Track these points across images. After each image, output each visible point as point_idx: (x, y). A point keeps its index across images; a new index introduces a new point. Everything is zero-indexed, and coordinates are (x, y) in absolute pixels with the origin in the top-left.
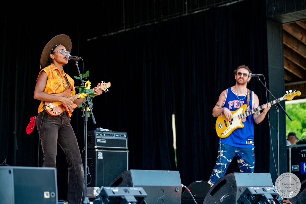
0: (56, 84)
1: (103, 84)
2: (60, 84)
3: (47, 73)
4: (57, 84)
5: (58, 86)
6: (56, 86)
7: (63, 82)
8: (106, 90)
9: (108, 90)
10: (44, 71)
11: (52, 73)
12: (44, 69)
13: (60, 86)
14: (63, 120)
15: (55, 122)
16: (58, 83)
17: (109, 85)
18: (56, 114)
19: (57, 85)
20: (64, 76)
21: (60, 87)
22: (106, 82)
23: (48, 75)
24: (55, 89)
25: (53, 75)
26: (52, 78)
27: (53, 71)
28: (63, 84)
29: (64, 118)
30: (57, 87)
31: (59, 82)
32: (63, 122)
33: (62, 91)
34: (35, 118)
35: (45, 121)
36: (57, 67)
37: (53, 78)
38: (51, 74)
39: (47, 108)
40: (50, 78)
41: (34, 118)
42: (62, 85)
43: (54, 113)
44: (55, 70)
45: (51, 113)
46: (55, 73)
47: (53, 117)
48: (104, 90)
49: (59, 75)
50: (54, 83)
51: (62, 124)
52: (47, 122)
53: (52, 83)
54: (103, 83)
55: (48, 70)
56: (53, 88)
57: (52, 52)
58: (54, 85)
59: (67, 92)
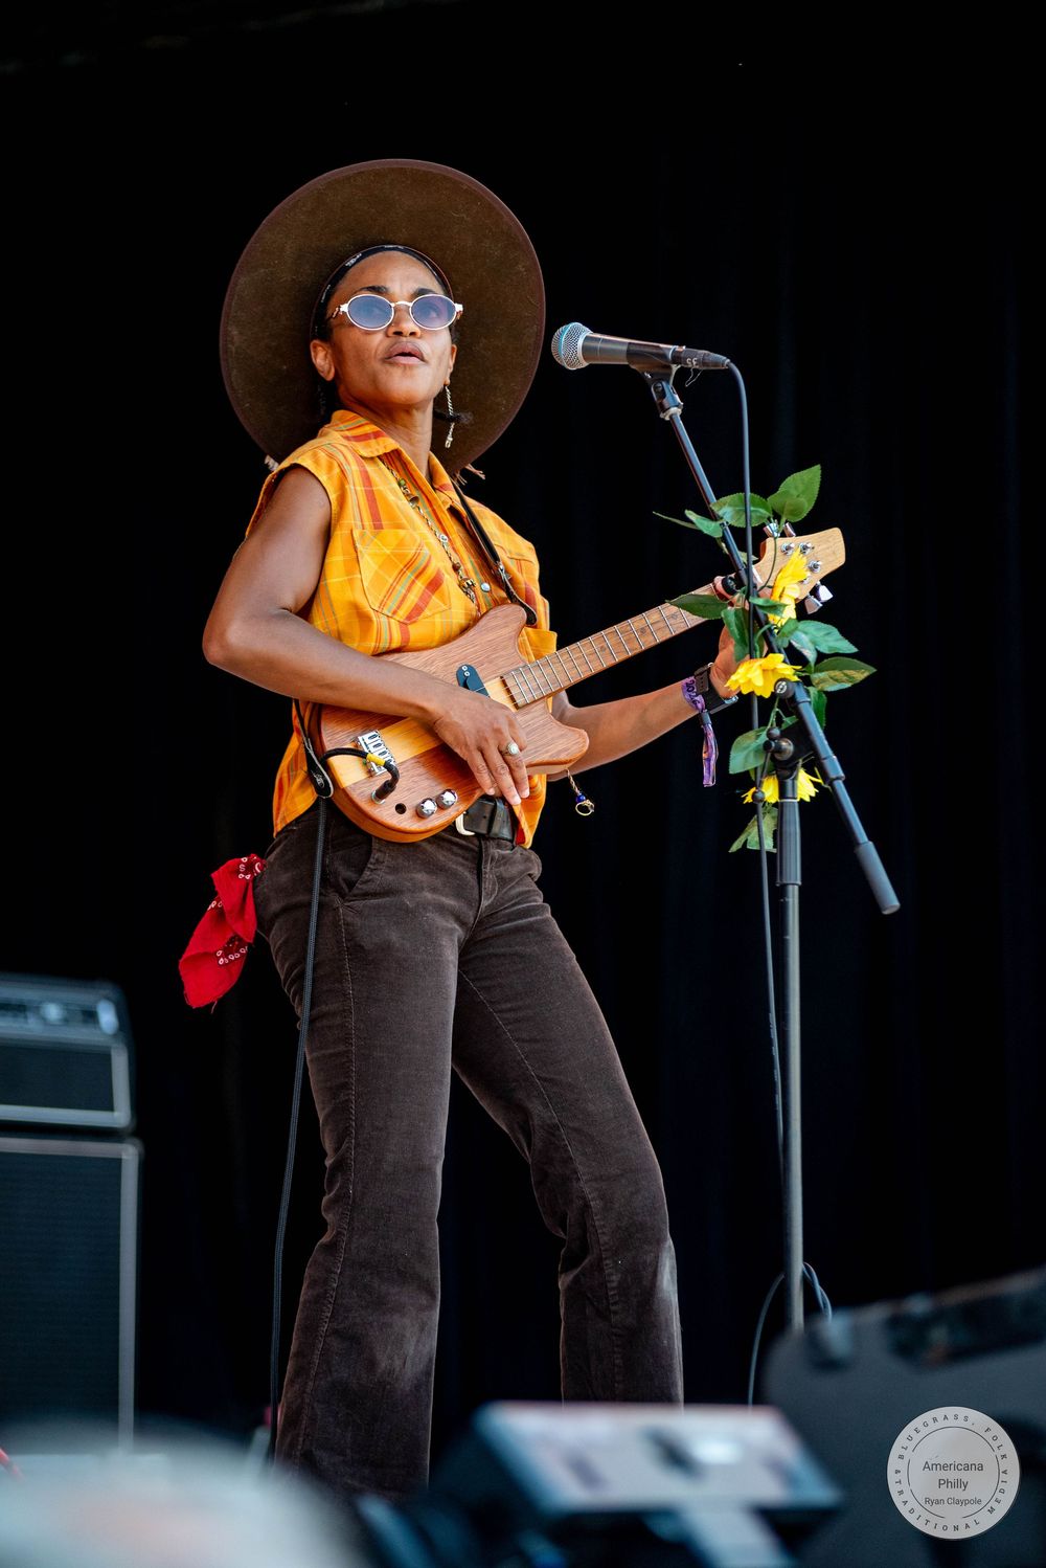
0: (402, 573)
1: (783, 542)
2: (430, 573)
3: (323, 478)
4: (411, 566)
5: (420, 586)
6: (401, 589)
7: (456, 559)
8: (814, 592)
9: (825, 594)
10: (296, 467)
11: (367, 480)
12: (303, 456)
13: (435, 584)
14: (487, 868)
15: (434, 890)
16: (420, 563)
17: (830, 548)
18: (420, 814)
19: (410, 576)
20: (453, 511)
21: (435, 599)
22: (805, 527)
23: (333, 497)
24: (402, 613)
25: (371, 497)
26: (368, 523)
27: (370, 468)
28: (456, 568)
29: (496, 852)
30: (413, 598)
31: (425, 551)
32: (487, 885)
33: (456, 629)
34: (249, 868)
35: (351, 884)
37: (378, 526)
38: (355, 490)
40: (355, 516)
41: (244, 869)
42: (450, 581)
43: (409, 813)
44: (381, 457)
46: (387, 482)
49: (414, 500)
50: (386, 563)
51: (485, 903)
52: (366, 895)
53: (369, 565)
54: (784, 535)
55: (331, 456)
56: (383, 604)
57: (320, 324)
58: (391, 581)
59: (491, 636)
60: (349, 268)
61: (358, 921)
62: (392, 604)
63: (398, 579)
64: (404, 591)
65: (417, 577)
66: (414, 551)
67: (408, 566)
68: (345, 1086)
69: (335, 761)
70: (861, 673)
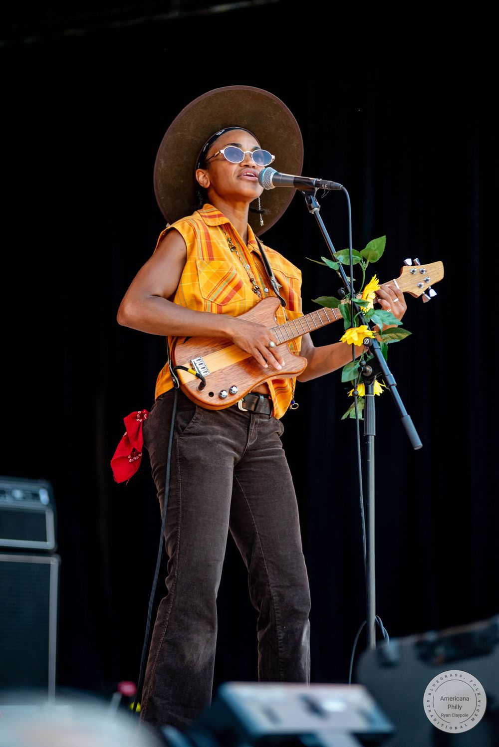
0: (221, 282)
1: (415, 268)
2: (236, 281)
3: (185, 236)
4: (226, 279)
5: (230, 288)
6: (220, 289)
7: (252, 276)
8: (427, 292)
9: (433, 293)
10: (173, 229)
11: (208, 236)
12: (177, 225)
13: (238, 287)
15: (223, 435)
16: (231, 277)
17: (436, 271)
18: (221, 398)
19: (225, 283)
20: (254, 253)
21: (237, 295)
22: (426, 260)
23: (188, 245)
24: (219, 301)
25: (209, 246)
26: (206, 257)
27: (211, 231)
28: (251, 281)
29: (258, 420)
30: (225, 294)
31: (234, 271)
32: (251, 435)
34: (142, 416)
35: (183, 428)
36: (226, 216)
37: (211, 258)
38: (201, 241)
39: (187, 378)
41: (139, 417)
43: (216, 396)
44: (220, 226)
45: (204, 396)
46: (221, 240)
47: (211, 412)
48: (418, 292)
49: (234, 248)
50: (214, 276)
51: (250, 444)
52: (190, 434)
53: (204, 277)
54: (414, 264)
55: (191, 225)
56: (209, 296)
57: (203, 161)
58: (215, 285)
59: (261, 312)
60: (218, 136)
61: (185, 446)
62: (214, 296)
63: (219, 285)
64: (221, 290)
65: (229, 284)
66: (227, 272)
67: (224, 278)
68: (176, 524)
69: (180, 371)
70: (405, 335)
